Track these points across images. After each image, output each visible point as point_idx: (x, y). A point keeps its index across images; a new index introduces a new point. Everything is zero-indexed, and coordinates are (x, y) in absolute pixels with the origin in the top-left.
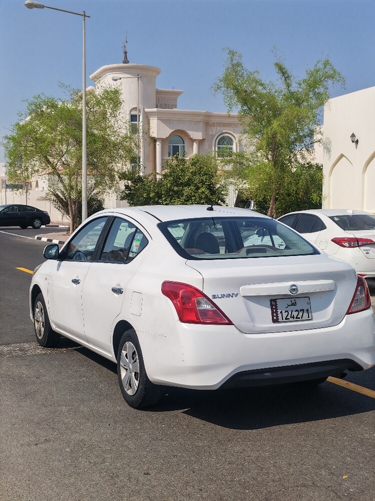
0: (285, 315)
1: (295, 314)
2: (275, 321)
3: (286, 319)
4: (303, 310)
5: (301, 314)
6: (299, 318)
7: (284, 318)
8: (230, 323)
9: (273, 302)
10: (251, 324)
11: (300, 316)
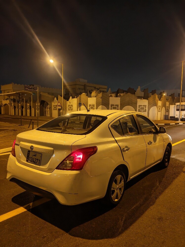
1: (34, 160)
4: (38, 159)
5: (37, 160)
11: (36, 162)
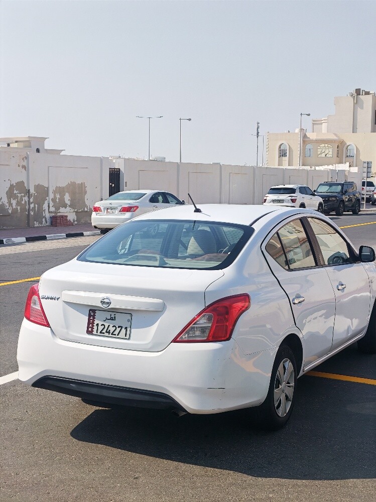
0: (100, 328)
2: (90, 332)
3: (101, 332)
6: (115, 335)
7: (99, 331)
8: (48, 325)
9: (92, 312)
10: (65, 330)
